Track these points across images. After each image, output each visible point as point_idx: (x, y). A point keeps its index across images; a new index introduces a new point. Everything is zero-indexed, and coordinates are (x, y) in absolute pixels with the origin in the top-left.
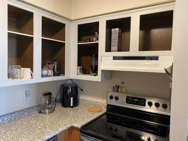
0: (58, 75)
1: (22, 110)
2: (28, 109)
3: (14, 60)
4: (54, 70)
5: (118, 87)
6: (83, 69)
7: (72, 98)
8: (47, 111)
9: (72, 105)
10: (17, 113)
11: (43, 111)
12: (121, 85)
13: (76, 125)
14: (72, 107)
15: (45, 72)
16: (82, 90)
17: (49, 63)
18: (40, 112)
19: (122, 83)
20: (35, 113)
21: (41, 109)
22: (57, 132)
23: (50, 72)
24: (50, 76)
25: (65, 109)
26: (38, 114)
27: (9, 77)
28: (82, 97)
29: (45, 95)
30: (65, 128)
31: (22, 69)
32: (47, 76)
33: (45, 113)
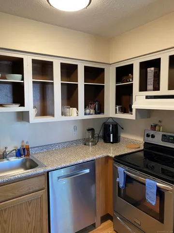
0: (99, 113)
1: (72, 141)
2: (76, 141)
3: (65, 101)
4: (95, 109)
5: (155, 126)
6: (122, 108)
7: (111, 135)
8: (90, 144)
9: (112, 141)
10: (68, 143)
11: (87, 143)
12: (159, 124)
13: (111, 155)
14: (112, 143)
15: (88, 111)
16: (123, 129)
17: (91, 104)
18: (85, 144)
19: (160, 121)
20: (82, 145)
21: (85, 142)
22: (95, 158)
23: (92, 111)
24: (92, 114)
25: (106, 144)
26: (83, 145)
27: (62, 115)
28: (123, 135)
29: (89, 130)
30: (101, 156)
31: (71, 108)
32: (89, 114)
33: (89, 145)
